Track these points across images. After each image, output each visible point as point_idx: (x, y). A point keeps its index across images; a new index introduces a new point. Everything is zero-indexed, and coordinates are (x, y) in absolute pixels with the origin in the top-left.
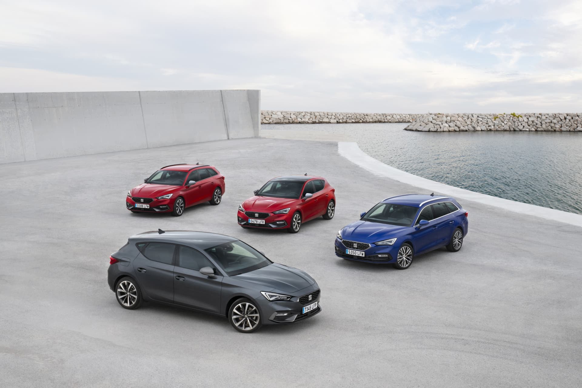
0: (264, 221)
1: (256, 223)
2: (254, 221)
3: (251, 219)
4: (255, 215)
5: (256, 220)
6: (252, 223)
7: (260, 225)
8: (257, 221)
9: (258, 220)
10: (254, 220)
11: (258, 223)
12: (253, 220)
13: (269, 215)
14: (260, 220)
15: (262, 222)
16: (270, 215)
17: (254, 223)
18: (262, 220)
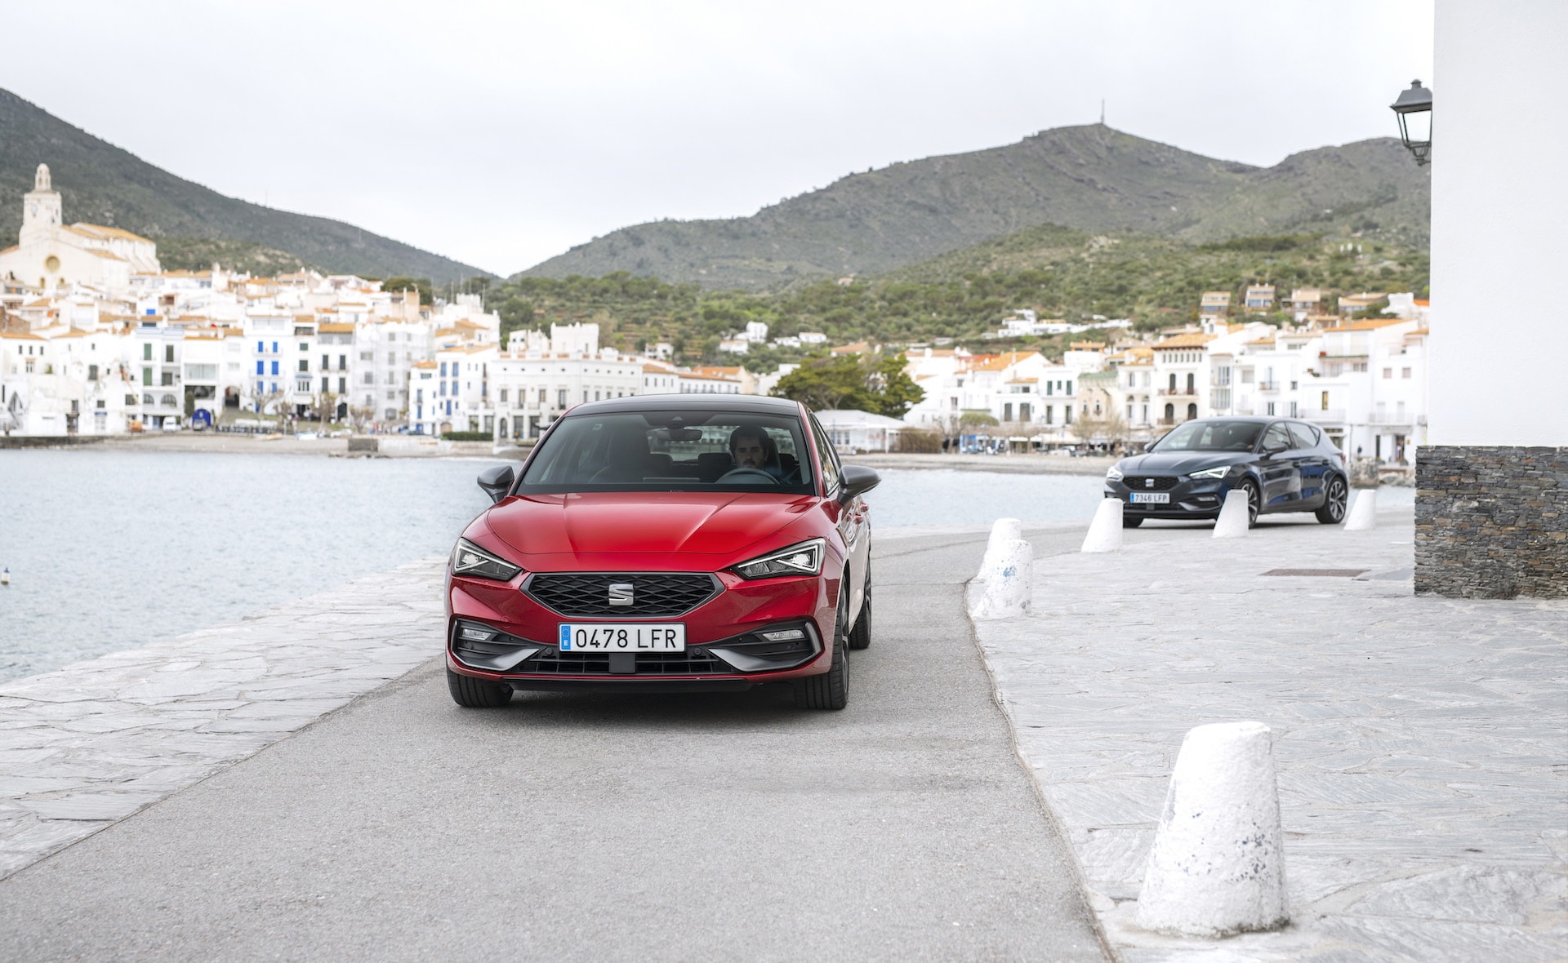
0: (680, 629)
1: (613, 647)
2: (601, 638)
3: (574, 628)
4: (606, 592)
5: (616, 628)
6: (589, 648)
7: (647, 661)
8: (623, 638)
9: (632, 629)
10: (601, 628)
11: (632, 647)
12: (589, 629)
13: (712, 587)
14: (646, 629)
15: (662, 635)
16: (718, 585)
17: (601, 649)
18: (664, 627)
